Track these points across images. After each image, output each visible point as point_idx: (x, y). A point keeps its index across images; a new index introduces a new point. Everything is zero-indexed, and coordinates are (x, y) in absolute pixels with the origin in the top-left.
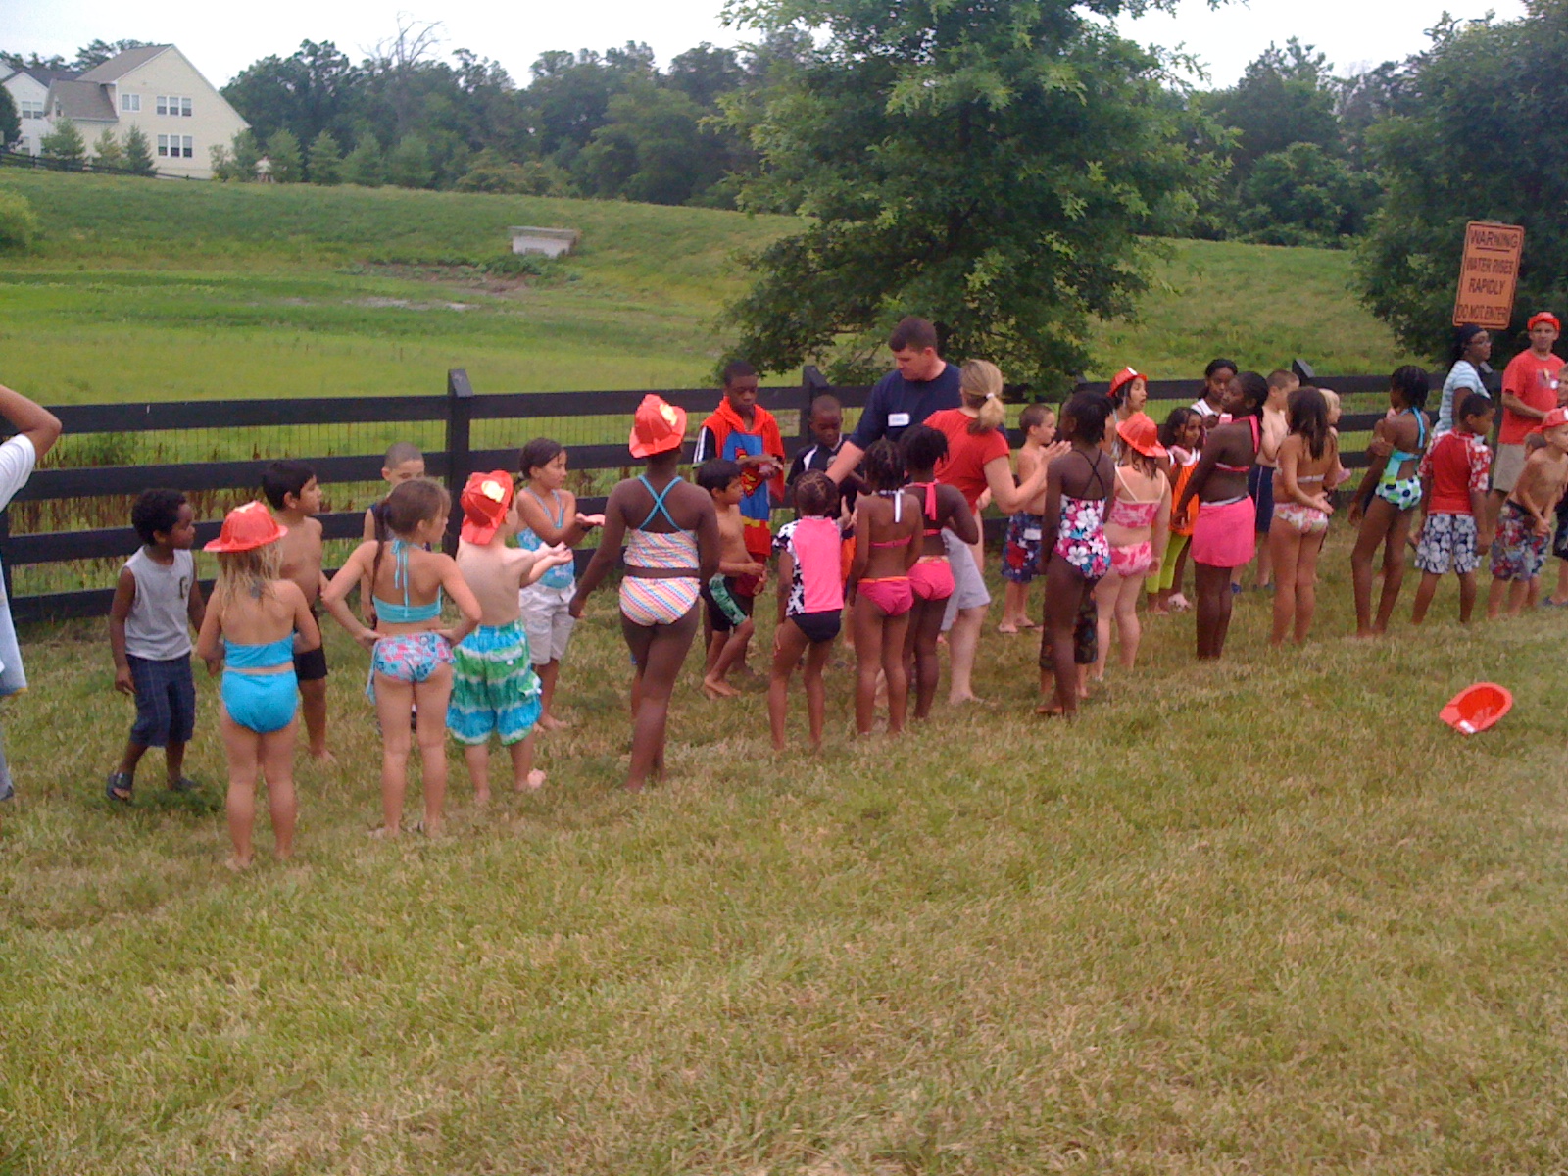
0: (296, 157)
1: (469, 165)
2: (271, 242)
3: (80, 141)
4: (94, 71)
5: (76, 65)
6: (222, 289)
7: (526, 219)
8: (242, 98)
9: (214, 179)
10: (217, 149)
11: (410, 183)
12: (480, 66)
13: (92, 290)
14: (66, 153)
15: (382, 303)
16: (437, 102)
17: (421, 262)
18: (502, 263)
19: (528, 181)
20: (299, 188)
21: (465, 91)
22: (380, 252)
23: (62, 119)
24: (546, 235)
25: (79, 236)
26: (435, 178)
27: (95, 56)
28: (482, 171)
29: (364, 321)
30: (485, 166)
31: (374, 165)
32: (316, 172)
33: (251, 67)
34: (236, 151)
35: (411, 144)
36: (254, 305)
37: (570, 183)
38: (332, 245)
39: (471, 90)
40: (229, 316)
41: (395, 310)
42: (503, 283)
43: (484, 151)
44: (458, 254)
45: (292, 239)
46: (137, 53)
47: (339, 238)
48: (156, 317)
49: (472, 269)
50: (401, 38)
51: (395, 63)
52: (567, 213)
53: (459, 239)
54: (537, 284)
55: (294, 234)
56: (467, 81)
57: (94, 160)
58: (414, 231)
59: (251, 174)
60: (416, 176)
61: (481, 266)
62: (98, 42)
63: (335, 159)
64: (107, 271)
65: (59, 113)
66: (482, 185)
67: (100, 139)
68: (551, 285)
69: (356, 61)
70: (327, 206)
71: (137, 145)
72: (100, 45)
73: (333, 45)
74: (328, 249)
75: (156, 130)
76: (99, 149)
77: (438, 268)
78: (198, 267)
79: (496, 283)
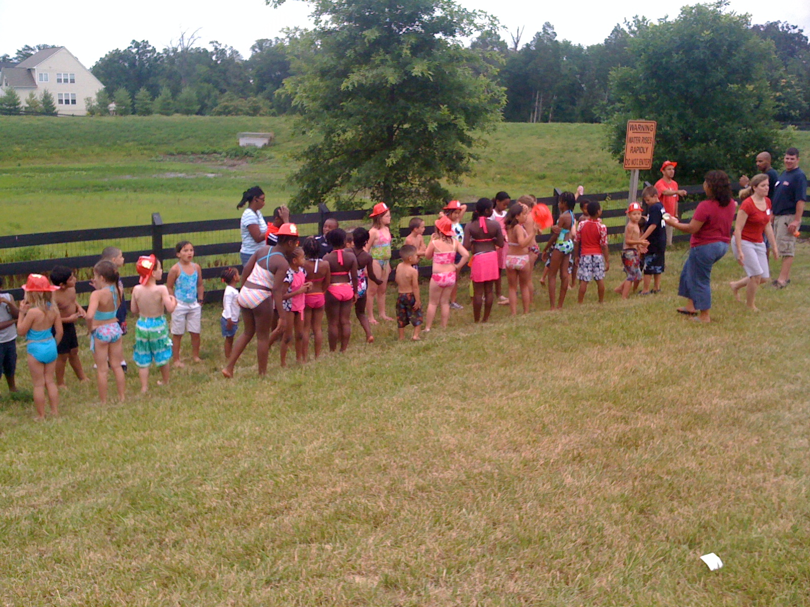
0: (129, 101)
1: (218, 101)
2: (115, 147)
3: (18, 99)
4: (24, 62)
5: (16, 59)
6: (91, 173)
7: (246, 128)
8: (101, 72)
9: (87, 115)
10: (88, 99)
11: (188, 112)
12: (223, 49)
13: (24, 176)
14: (10, 105)
15: (172, 175)
16: (202, 69)
17: (193, 153)
18: (234, 152)
19: (250, 107)
20: (130, 118)
21: (216, 62)
22: (171, 149)
23: (8, 88)
24: (257, 136)
25: (17, 148)
26: (202, 108)
27: (25, 54)
28: (226, 103)
29: (162, 185)
30: (227, 101)
31: (169, 104)
32: (139, 109)
33: (106, 55)
34: (98, 100)
35: (187, 92)
36: (106, 180)
37: (271, 108)
38: (147, 147)
39: (219, 62)
40: (94, 186)
41: (178, 179)
42: (235, 162)
43: (227, 93)
44: (211, 148)
45: (126, 145)
46: (47, 51)
47: (150, 143)
48: (56, 189)
49: (219, 156)
50: (182, 37)
51: (179, 50)
52: (267, 124)
53: (212, 140)
54: (252, 162)
55: (127, 141)
56: (217, 57)
57: (26, 108)
58: (188, 137)
59: (106, 112)
60: (190, 108)
61: (224, 154)
62: (27, 46)
63: (149, 102)
64: (32, 166)
65: (7, 85)
66: (226, 112)
67: (28, 98)
68: (259, 162)
69: (160, 50)
70: (145, 127)
71: (47, 99)
72: (28, 48)
73: (147, 42)
74: (145, 149)
75: (57, 91)
76: (28, 103)
77: (202, 156)
78: (79, 162)
79: (231, 162)
